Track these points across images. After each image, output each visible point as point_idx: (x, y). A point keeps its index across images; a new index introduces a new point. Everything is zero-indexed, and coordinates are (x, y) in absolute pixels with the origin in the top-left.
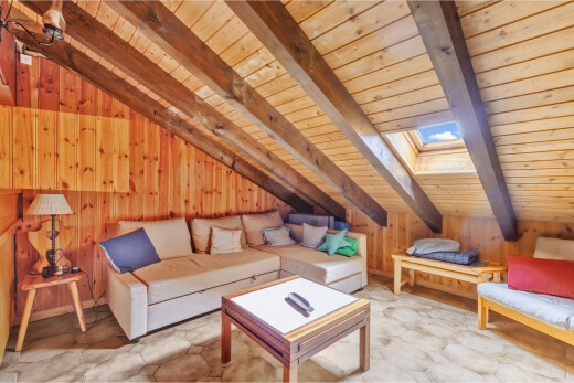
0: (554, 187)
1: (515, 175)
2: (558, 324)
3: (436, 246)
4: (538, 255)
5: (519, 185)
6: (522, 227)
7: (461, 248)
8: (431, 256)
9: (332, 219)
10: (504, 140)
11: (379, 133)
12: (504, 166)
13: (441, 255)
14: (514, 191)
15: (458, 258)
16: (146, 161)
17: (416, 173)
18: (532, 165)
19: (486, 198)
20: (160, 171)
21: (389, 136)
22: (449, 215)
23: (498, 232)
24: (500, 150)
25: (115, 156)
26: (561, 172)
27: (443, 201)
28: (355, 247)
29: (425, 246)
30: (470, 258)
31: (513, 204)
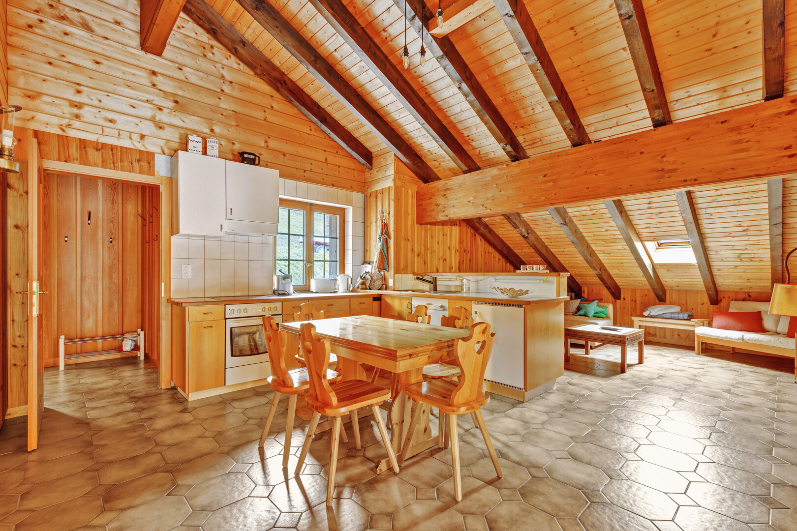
0: (738, 270)
1: (716, 265)
2: (738, 339)
3: (665, 309)
4: (731, 310)
5: (719, 270)
6: (721, 296)
7: (681, 310)
8: (662, 316)
9: (573, 294)
10: (711, 248)
11: (641, 241)
12: (710, 260)
13: (669, 315)
14: (716, 273)
15: (681, 316)
16: (465, 253)
17: (655, 262)
18: (725, 260)
19: (700, 277)
20: (470, 260)
21: (646, 243)
22: (672, 289)
23: (706, 299)
24: (708, 252)
25: (454, 251)
26: (740, 263)
27: (668, 280)
28: (606, 312)
29: (656, 310)
30: (689, 316)
31: (715, 280)
